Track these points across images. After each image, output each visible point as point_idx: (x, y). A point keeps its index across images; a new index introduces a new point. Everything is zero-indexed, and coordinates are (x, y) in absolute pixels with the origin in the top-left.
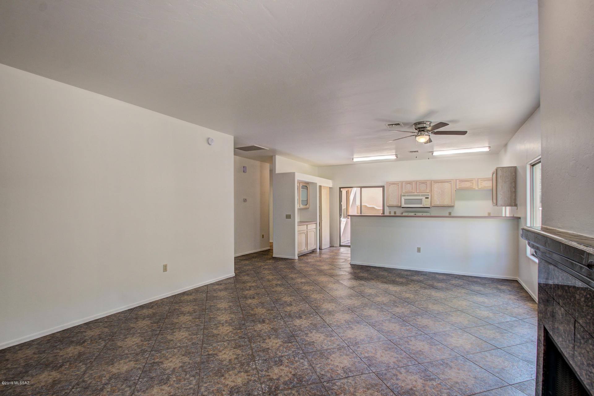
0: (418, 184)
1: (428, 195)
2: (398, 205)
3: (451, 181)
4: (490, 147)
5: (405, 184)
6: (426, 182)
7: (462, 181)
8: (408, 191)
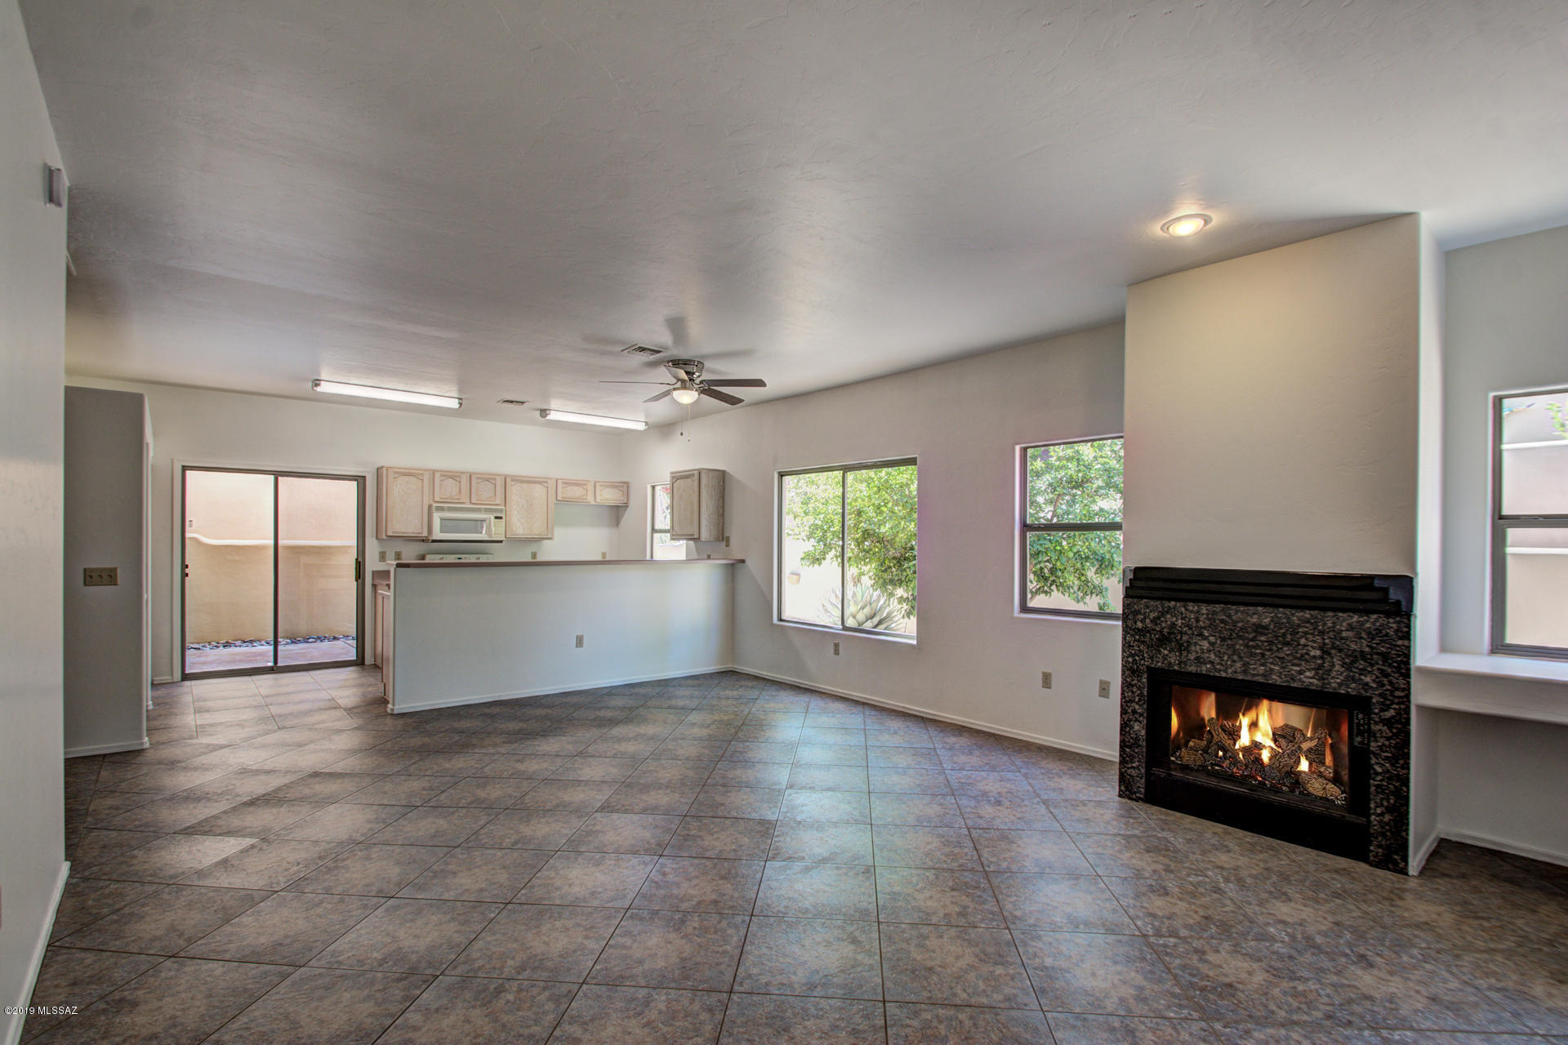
0: (474, 482)
1: (501, 511)
2: (421, 533)
3: (547, 482)
4: (647, 423)
5: (442, 478)
6: (495, 479)
7: (568, 483)
8: (447, 498)
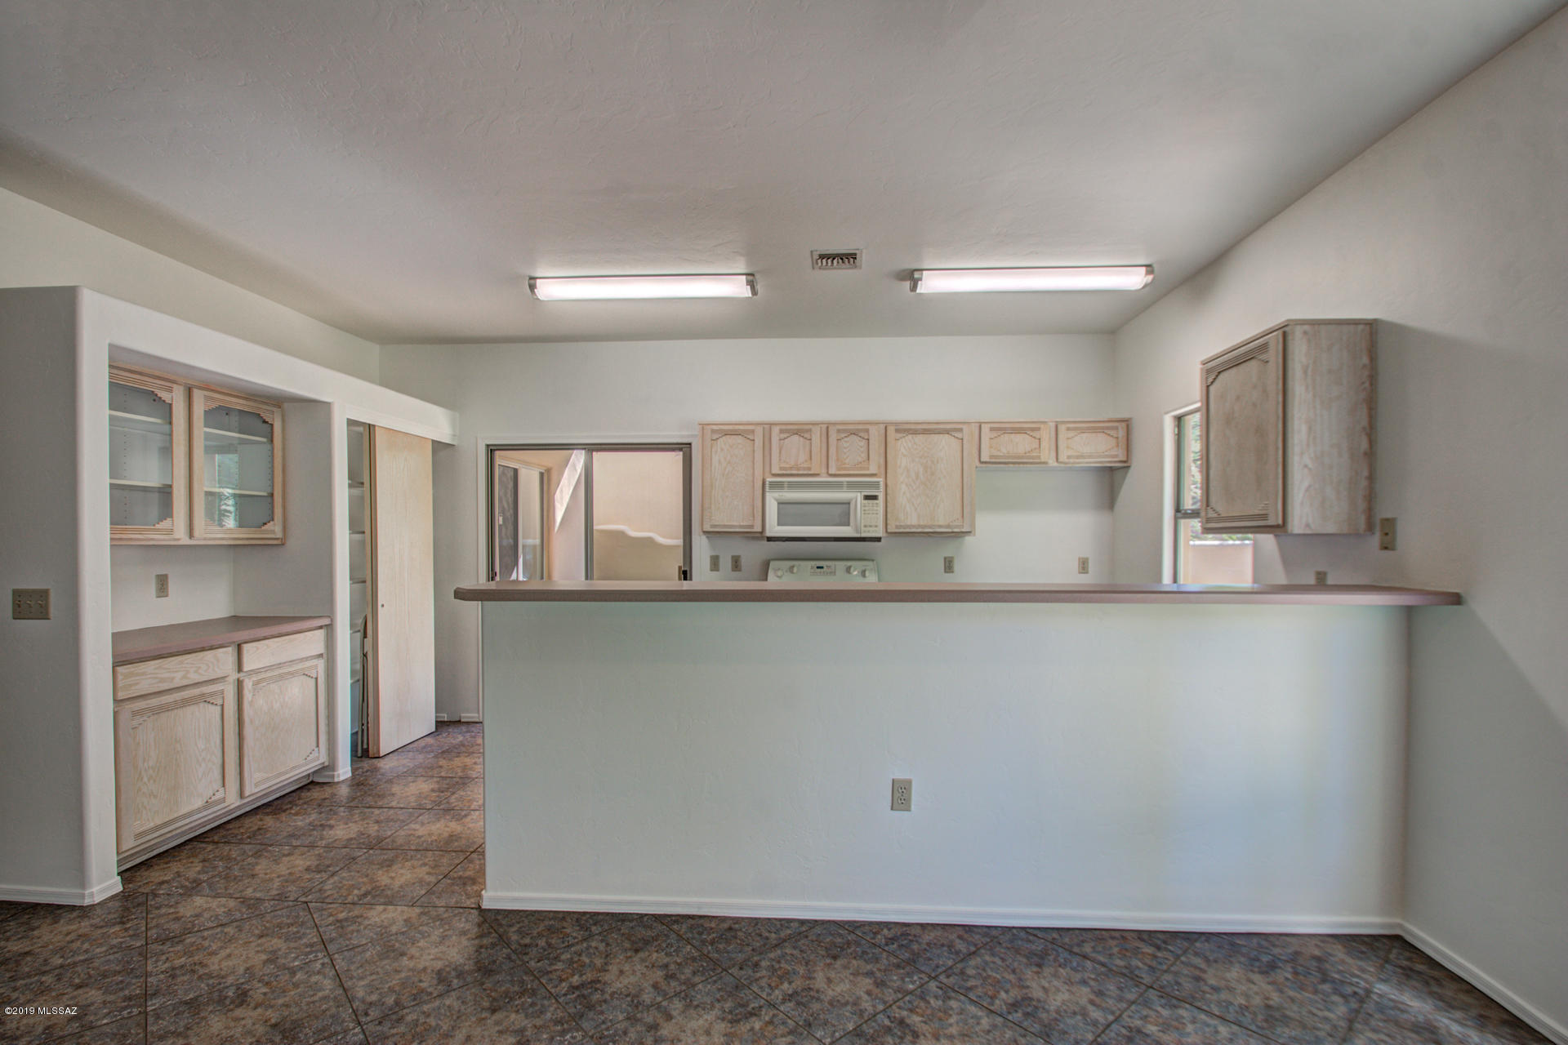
0: (833, 437)
1: (876, 485)
2: (752, 526)
3: (961, 430)
4: (1149, 268)
5: (783, 436)
6: (867, 431)
7: (1001, 429)
8: (791, 468)
